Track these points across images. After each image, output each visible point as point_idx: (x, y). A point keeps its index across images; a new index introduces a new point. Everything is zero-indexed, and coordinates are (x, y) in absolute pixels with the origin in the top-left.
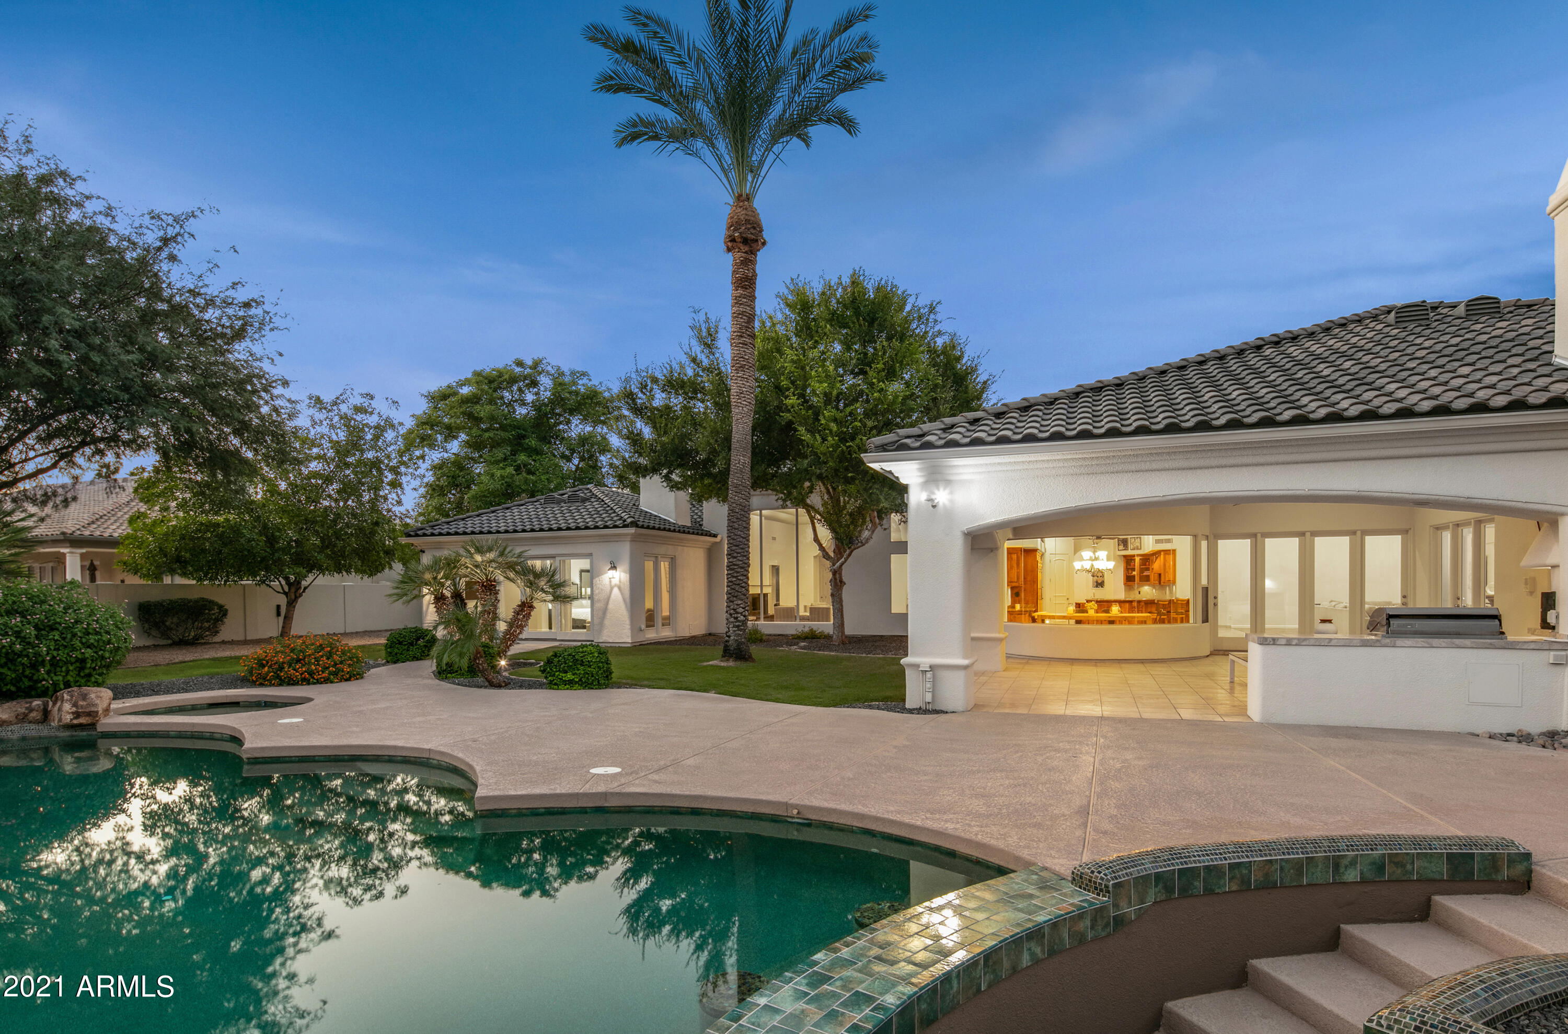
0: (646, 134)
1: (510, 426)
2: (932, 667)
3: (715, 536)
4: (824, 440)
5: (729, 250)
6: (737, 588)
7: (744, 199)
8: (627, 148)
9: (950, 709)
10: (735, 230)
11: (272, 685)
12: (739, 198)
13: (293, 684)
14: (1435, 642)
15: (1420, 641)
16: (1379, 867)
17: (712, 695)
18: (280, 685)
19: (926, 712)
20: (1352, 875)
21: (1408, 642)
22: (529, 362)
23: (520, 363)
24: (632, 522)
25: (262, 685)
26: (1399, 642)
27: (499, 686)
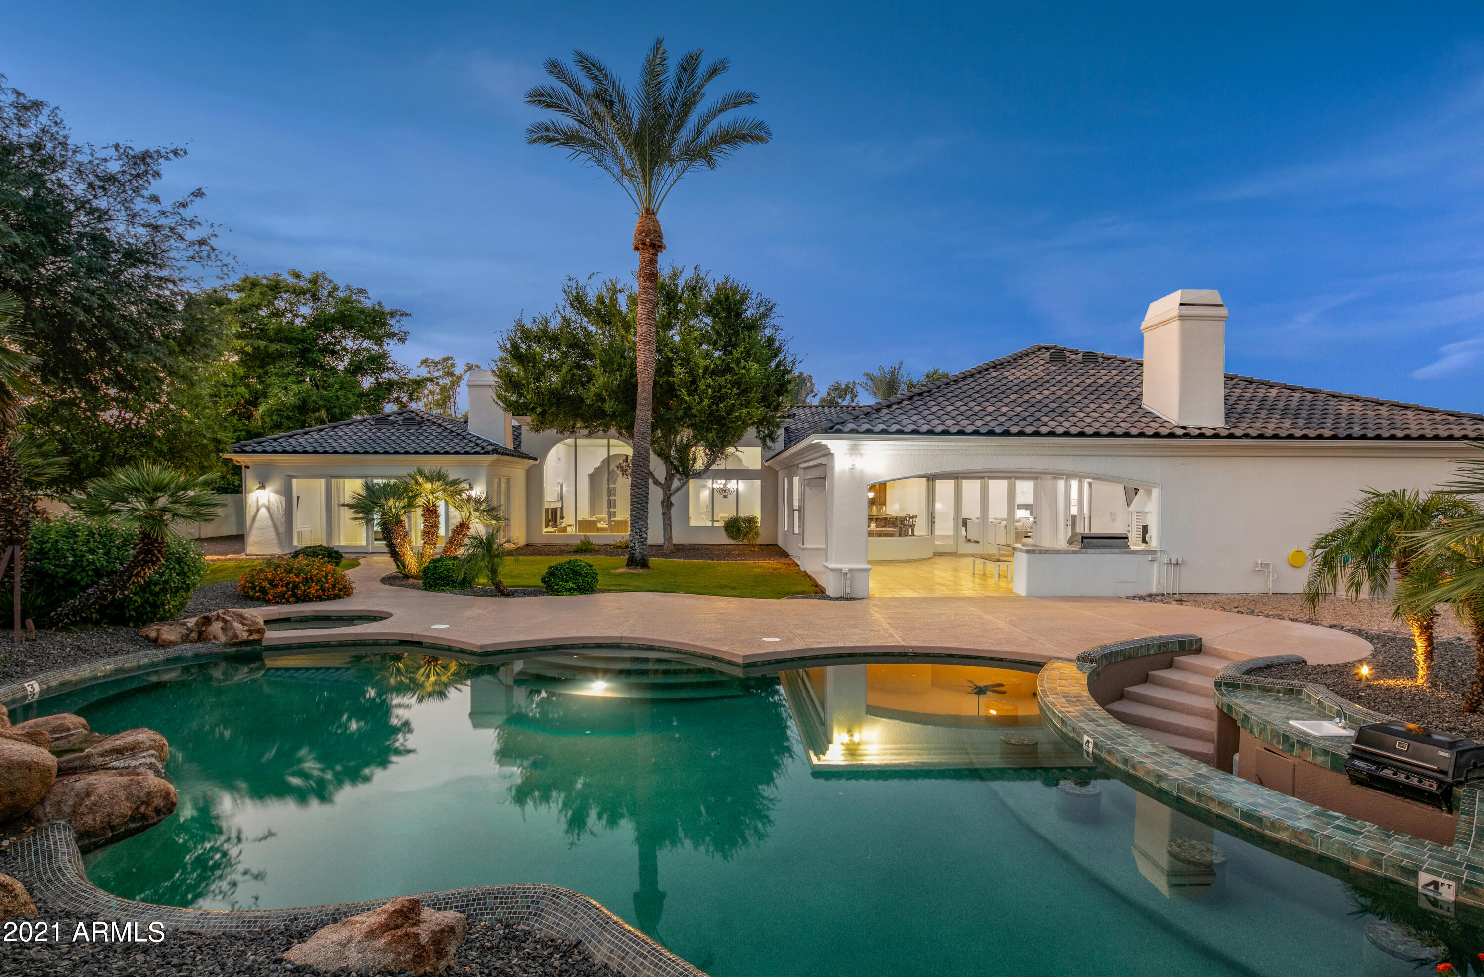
0: (558, 140)
1: (294, 339)
2: (851, 570)
3: (536, 459)
4: (702, 401)
5: (637, 248)
6: (641, 512)
7: (649, 213)
8: (539, 147)
9: (860, 596)
10: (646, 236)
11: (288, 602)
12: (647, 210)
13: (307, 601)
14: (1104, 550)
15: (1098, 550)
16: (1159, 647)
17: (682, 594)
18: (296, 602)
19: (846, 599)
20: (1152, 652)
21: (1093, 551)
22: (308, 276)
23: (298, 276)
24: (493, 450)
25: (277, 603)
26: (1089, 551)
27: (508, 595)
